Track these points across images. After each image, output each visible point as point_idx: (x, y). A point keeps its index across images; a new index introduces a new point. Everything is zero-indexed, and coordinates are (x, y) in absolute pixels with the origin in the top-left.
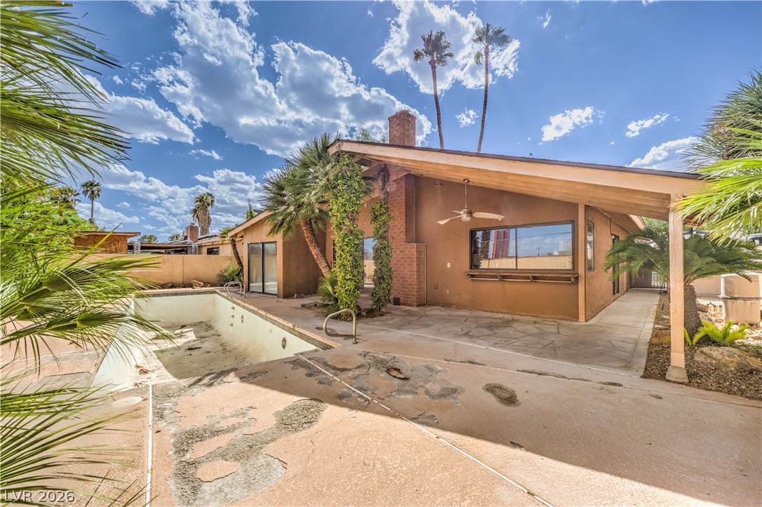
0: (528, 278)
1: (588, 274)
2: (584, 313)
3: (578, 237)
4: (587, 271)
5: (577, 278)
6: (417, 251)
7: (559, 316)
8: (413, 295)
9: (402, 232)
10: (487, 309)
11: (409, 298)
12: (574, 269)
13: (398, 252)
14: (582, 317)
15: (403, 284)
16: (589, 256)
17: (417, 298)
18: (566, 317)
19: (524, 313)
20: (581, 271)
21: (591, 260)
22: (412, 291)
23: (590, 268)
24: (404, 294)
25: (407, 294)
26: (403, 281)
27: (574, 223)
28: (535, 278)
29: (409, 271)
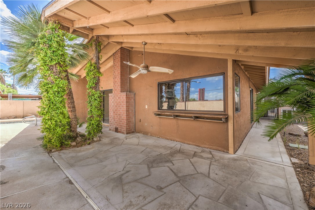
0: (191, 117)
1: (236, 115)
2: (233, 146)
3: (228, 85)
4: (235, 112)
5: (227, 119)
6: (126, 98)
7: (214, 147)
8: (124, 126)
9: (119, 86)
10: (168, 138)
11: (122, 128)
12: (225, 111)
13: (117, 98)
14: (231, 150)
15: (119, 119)
16: (237, 99)
17: (127, 129)
18: (220, 149)
19: (191, 143)
20: (230, 112)
21: (238, 103)
22: (123, 124)
23: (237, 109)
24: (120, 126)
25: (121, 126)
26: (120, 117)
27: (224, 74)
28: (197, 117)
29: (122, 111)
